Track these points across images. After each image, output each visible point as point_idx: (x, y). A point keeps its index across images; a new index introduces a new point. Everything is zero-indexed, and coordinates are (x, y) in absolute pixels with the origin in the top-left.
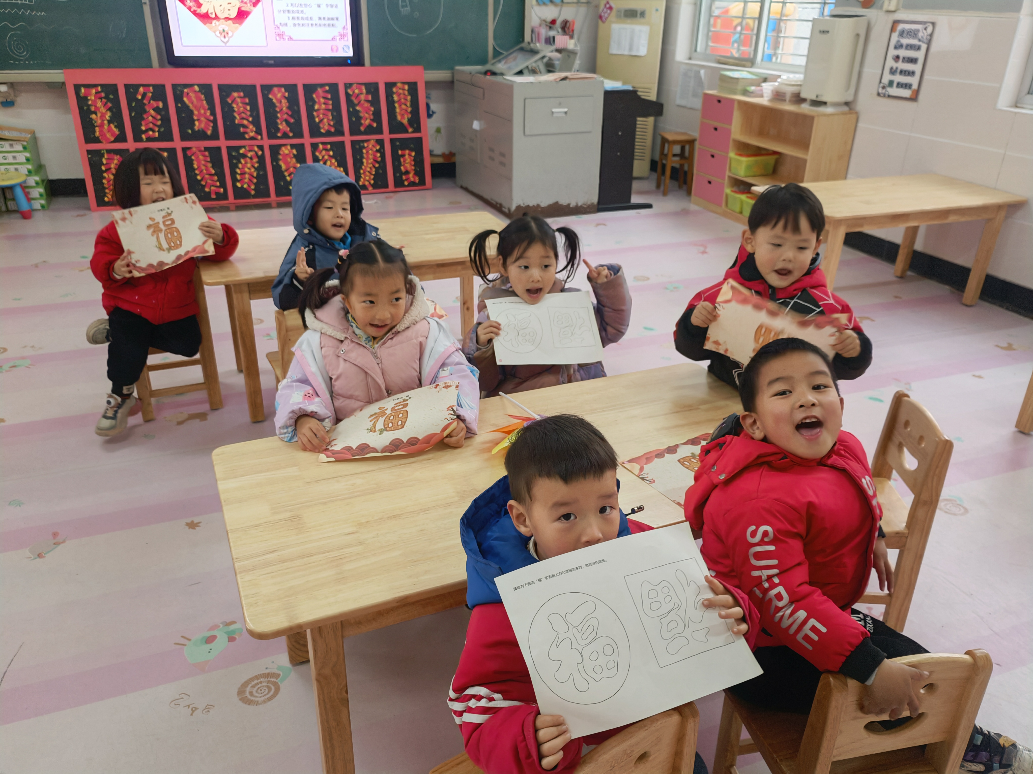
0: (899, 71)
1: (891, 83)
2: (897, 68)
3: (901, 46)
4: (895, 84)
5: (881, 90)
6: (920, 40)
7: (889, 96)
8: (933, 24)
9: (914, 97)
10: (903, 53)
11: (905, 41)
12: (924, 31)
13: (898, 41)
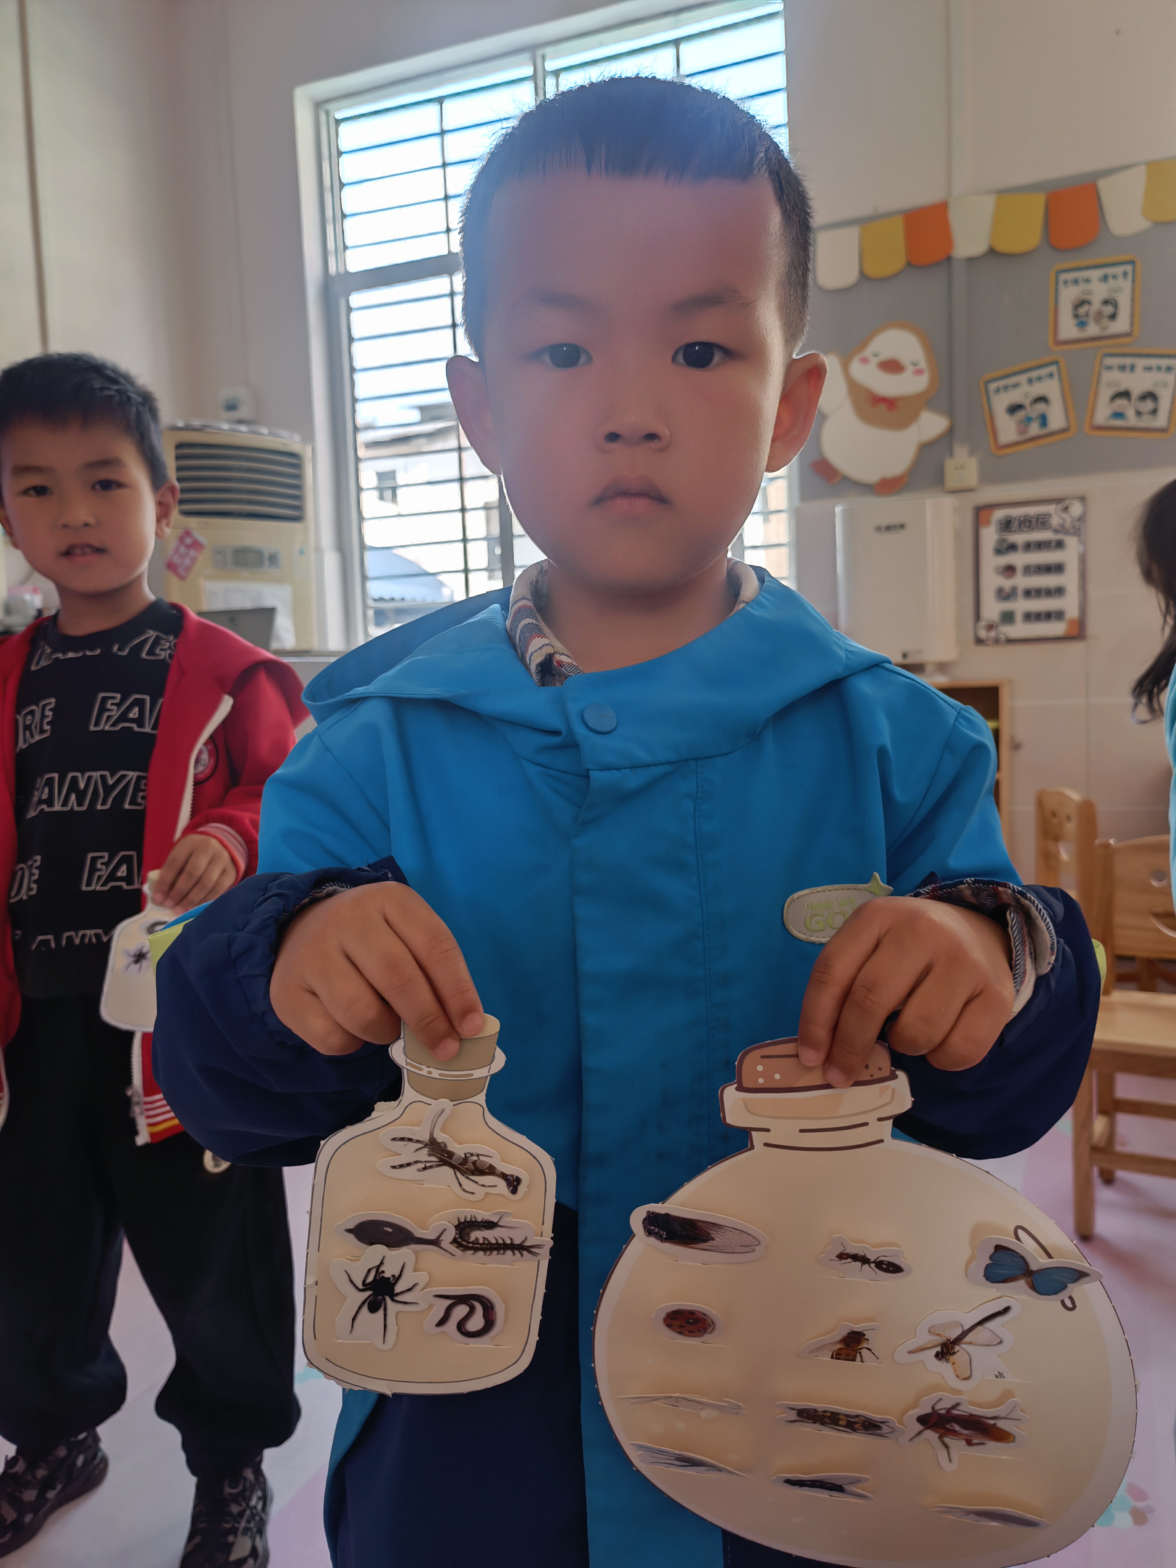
0: (1020, 592)
1: (1008, 617)
2: (1014, 590)
3: (1013, 547)
4: (1019, 617)
5: (983, 634)
6: (1056, 531)
7: (1010, 641)
8: (1082, 499)
9: (1075, 632)
10: (1019, 559)
11: (1019, 538)
12: (1065, 515)
13: (1002, 541)
